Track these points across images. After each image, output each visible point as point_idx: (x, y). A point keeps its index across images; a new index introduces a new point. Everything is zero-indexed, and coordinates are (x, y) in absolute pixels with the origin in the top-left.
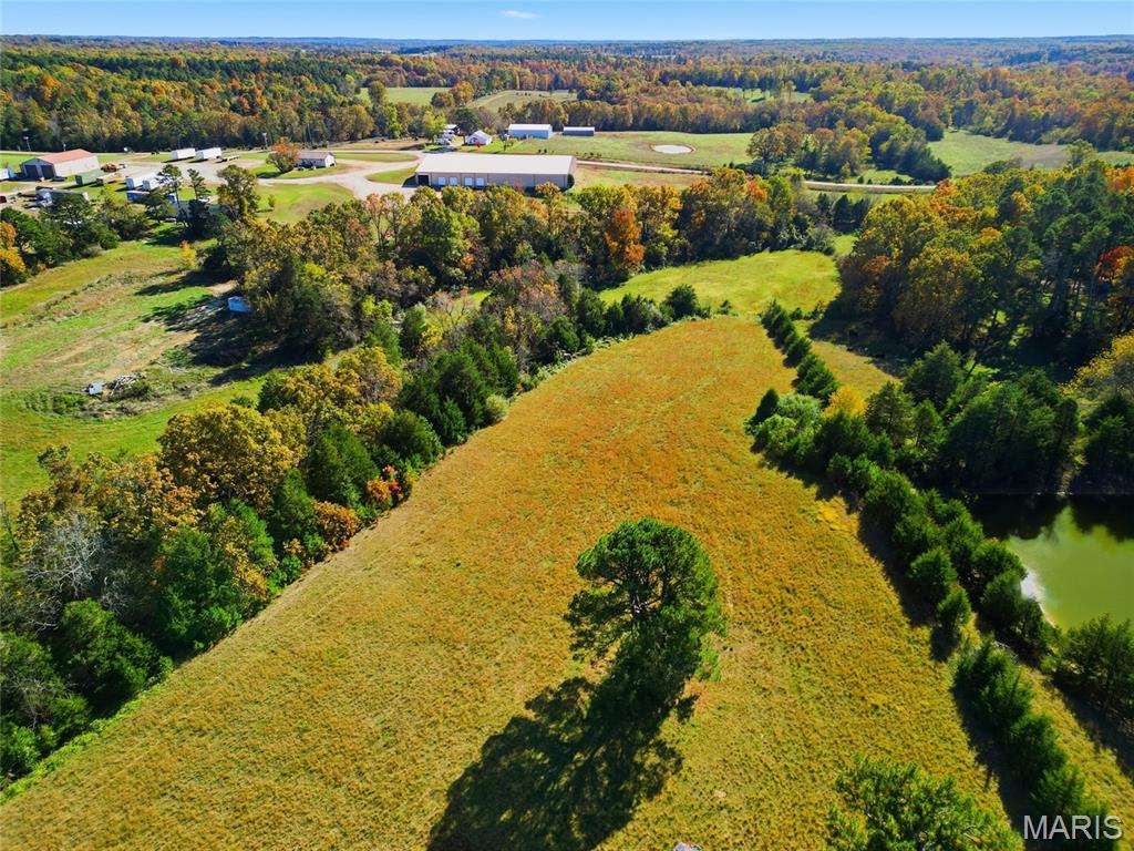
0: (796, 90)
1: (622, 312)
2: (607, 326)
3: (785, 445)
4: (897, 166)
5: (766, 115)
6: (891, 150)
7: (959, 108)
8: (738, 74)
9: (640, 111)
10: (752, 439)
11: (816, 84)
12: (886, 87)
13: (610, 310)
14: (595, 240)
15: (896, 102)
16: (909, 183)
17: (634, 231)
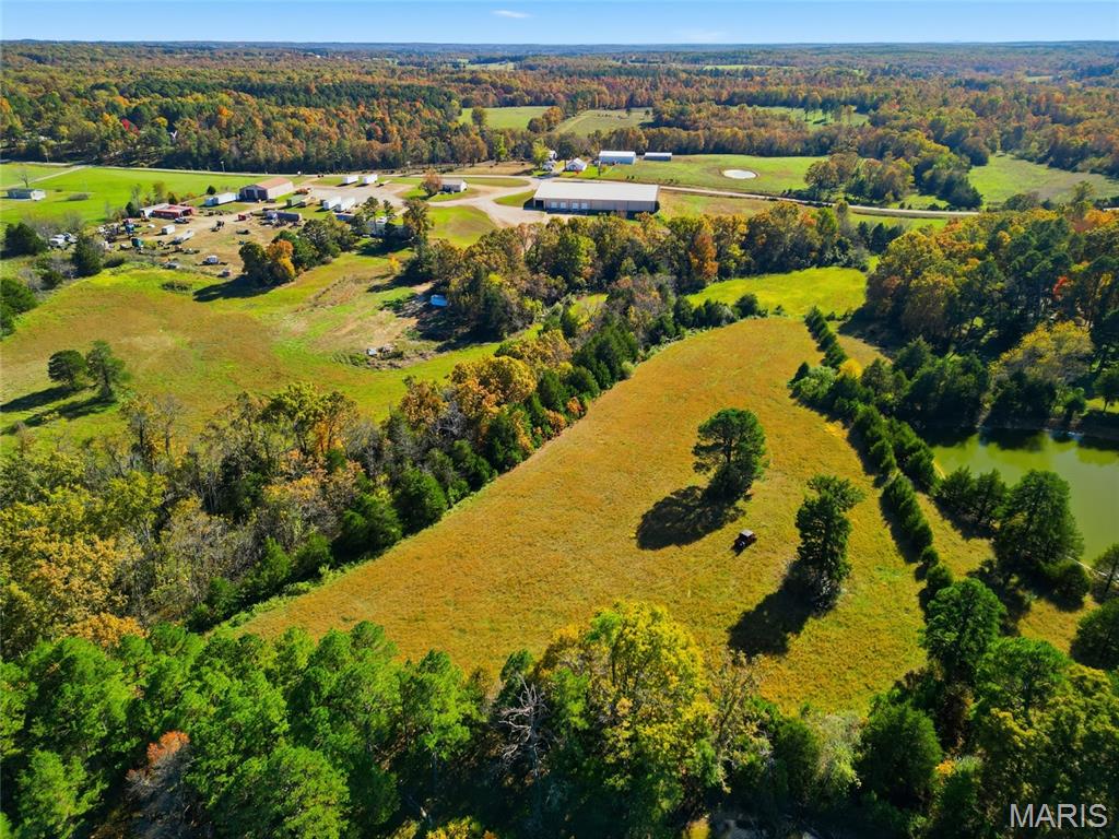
0: (855, 111)
1: (705, 312)
2: (694, 320)
3: (810, 394)
4: (937, 192)
5: (825, 139)
6: (933, 178)
7: (1008, 133)
8: (802, 95)
9: (711, 137)
10: (791, 391)
11: (875, 107)
12: (940, 114)
13: (696, 310)
14: (680, 257)
15: (948, 127)
16: (945, 209)
17: (712, 251)
